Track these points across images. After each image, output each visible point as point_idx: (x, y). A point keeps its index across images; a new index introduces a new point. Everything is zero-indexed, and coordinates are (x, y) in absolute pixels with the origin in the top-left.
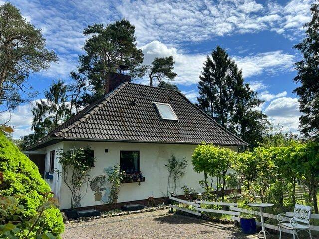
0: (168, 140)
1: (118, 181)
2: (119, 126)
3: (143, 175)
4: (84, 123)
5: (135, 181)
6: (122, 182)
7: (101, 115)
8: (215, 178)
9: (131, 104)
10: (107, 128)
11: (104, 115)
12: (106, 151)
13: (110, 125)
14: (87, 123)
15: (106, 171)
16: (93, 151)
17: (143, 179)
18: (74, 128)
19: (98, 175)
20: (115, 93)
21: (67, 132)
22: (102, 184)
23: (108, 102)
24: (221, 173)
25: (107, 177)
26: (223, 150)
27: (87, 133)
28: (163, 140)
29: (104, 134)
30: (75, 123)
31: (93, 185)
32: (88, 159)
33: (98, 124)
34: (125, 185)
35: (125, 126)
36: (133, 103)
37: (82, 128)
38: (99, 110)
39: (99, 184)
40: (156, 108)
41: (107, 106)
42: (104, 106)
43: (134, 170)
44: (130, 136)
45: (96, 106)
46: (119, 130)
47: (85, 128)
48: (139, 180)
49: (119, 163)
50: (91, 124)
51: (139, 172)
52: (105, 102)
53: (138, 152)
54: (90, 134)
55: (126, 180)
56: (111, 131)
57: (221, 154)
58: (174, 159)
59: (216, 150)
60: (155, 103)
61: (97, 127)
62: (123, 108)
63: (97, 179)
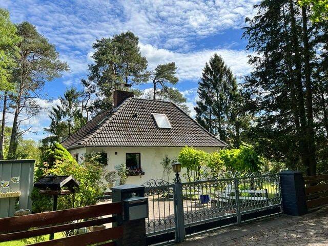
0: (162, 144)
1: (125, 174)
2: (125, 134)
3: (143, 171)
4: (99, 134)
5: (137, 174)
6: (127, 175)
7: (111, 127)
8: (193, 171)
9: (133, 117)
10: (116, 137)
11: (113, 127)
12: (116, 153)
13: (118, 134)
14: (102, 134)
15: (116, 168)
16: (106, 154)
17: (143, 174)
18: (93, 138)
19: (111, 171)
20: (122, 108)
21: (88, 141)
22: (113, 178)
23: (116, 116)
24: (197, 168)
25: (117, 172)
26: (199, 152)
27: (102, 141)
28: (158, 144)
29: (114, 142)
30: (93, 134)
31: (107, 177)
32: (104, 160)
33: (109, 134)
34: (130, 178)
35: (129, 134)
36: (135, 116)
37: (98, 138)
38: (110, 123)
39: (111, 177)
40: (153, 118)
41: (115, 119)
42: (113, 119)
43: (137, 167)
44: (133, 142)
45: (107, 119)
46: (124, 138)
47: (101, 137)
48: (140, 174)
49: (125, 162)
50: (104, 134)
51: (140, 168)
52: (114, 116)
53: (140, 154)
54: (104, 141)
55: (131, 174)
56: (119, 139)
57: (197, 154)
58: (167, 158)
59: (194, 151)
60: (153, 114)
61: (109, 136)
62: (128, 120)
63: (110, 174)
